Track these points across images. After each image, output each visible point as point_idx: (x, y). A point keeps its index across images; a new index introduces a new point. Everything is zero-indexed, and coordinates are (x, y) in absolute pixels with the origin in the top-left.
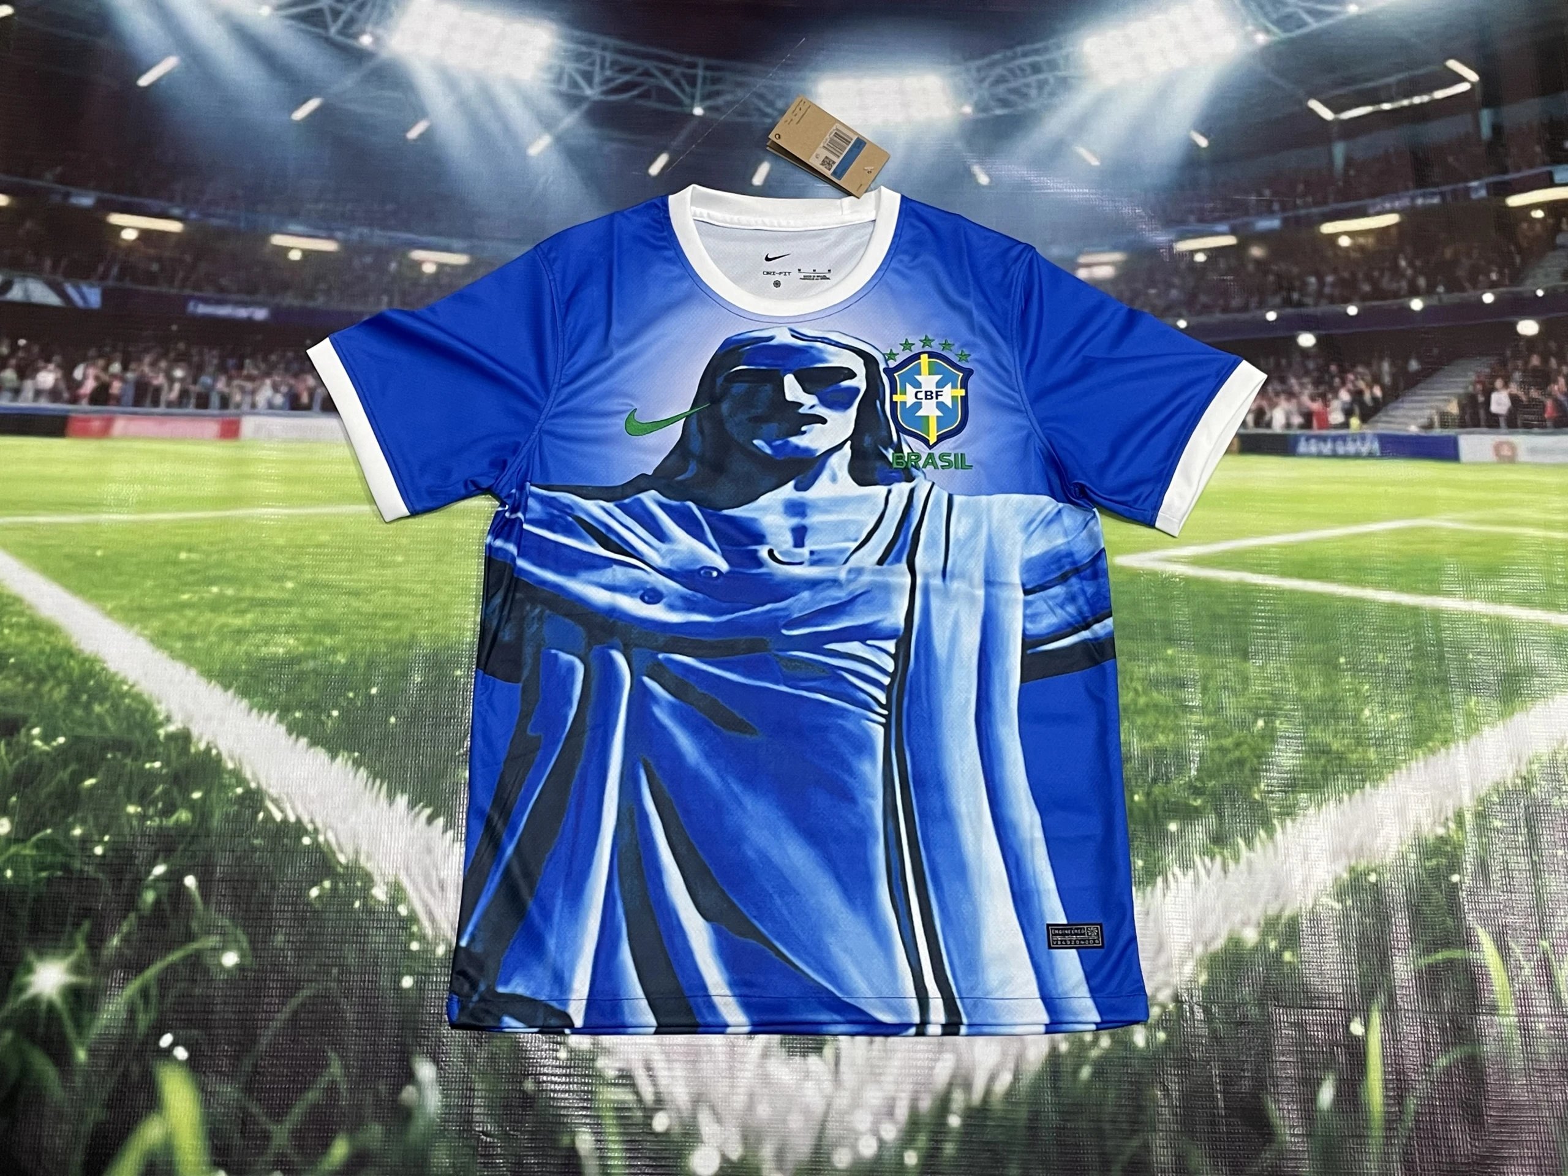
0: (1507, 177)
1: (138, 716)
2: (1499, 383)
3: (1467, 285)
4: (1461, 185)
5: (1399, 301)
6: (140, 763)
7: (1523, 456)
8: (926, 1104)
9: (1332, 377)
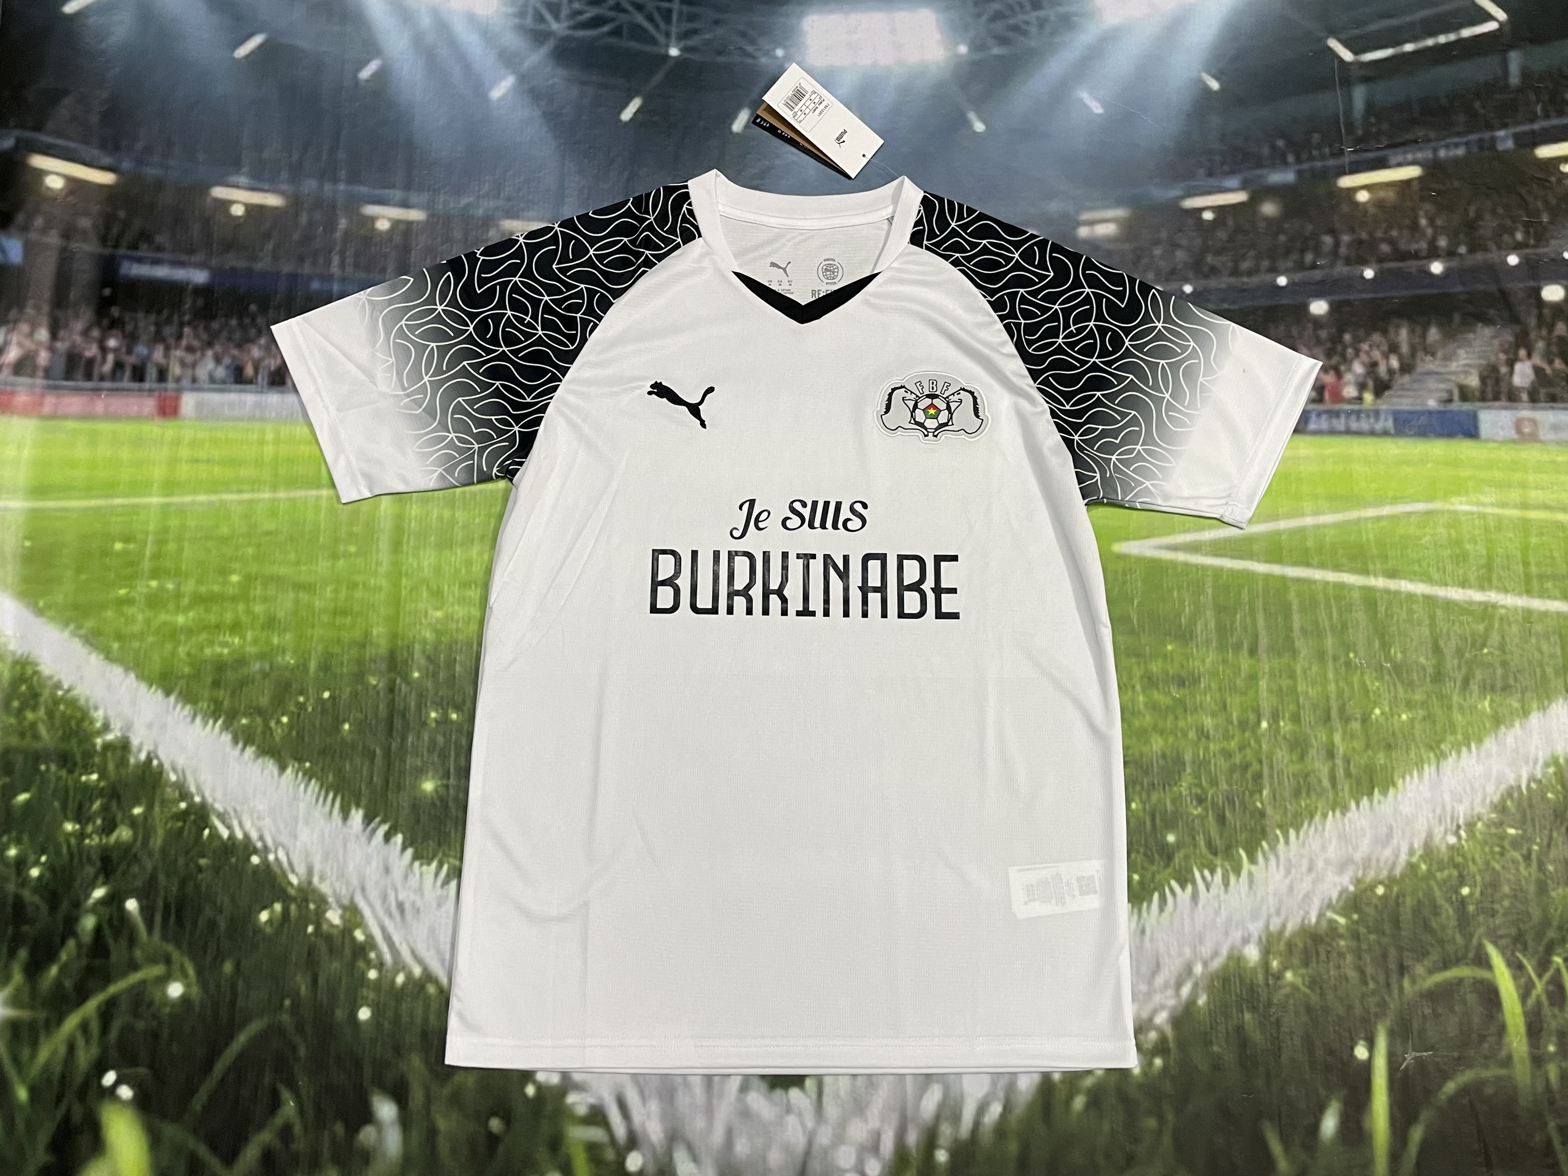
0: (1536, 126)
1: (73, 724)
2: (1522, 353)
3: (1491, 245)
4: (1487, 135)
5: (1420, 263)
6: (76, 774)
7: (1545, 434)
8: (912, 1138)
9: (1345, 348)
